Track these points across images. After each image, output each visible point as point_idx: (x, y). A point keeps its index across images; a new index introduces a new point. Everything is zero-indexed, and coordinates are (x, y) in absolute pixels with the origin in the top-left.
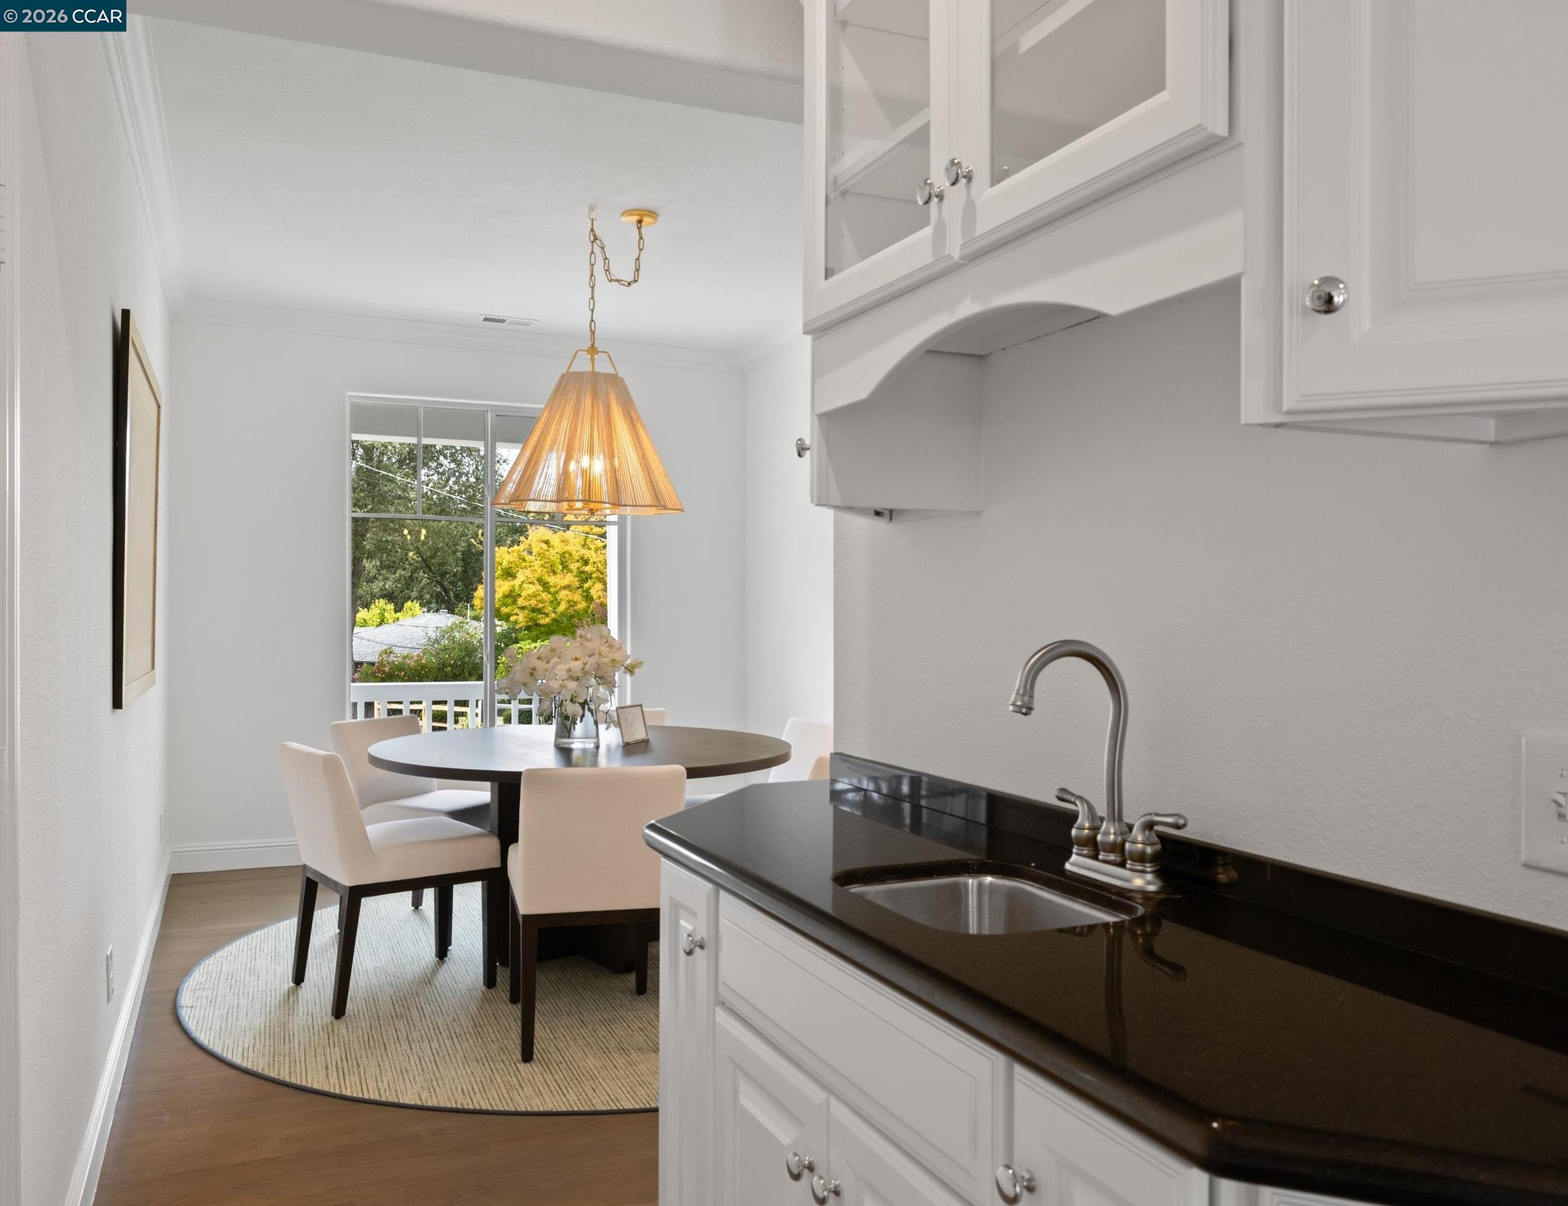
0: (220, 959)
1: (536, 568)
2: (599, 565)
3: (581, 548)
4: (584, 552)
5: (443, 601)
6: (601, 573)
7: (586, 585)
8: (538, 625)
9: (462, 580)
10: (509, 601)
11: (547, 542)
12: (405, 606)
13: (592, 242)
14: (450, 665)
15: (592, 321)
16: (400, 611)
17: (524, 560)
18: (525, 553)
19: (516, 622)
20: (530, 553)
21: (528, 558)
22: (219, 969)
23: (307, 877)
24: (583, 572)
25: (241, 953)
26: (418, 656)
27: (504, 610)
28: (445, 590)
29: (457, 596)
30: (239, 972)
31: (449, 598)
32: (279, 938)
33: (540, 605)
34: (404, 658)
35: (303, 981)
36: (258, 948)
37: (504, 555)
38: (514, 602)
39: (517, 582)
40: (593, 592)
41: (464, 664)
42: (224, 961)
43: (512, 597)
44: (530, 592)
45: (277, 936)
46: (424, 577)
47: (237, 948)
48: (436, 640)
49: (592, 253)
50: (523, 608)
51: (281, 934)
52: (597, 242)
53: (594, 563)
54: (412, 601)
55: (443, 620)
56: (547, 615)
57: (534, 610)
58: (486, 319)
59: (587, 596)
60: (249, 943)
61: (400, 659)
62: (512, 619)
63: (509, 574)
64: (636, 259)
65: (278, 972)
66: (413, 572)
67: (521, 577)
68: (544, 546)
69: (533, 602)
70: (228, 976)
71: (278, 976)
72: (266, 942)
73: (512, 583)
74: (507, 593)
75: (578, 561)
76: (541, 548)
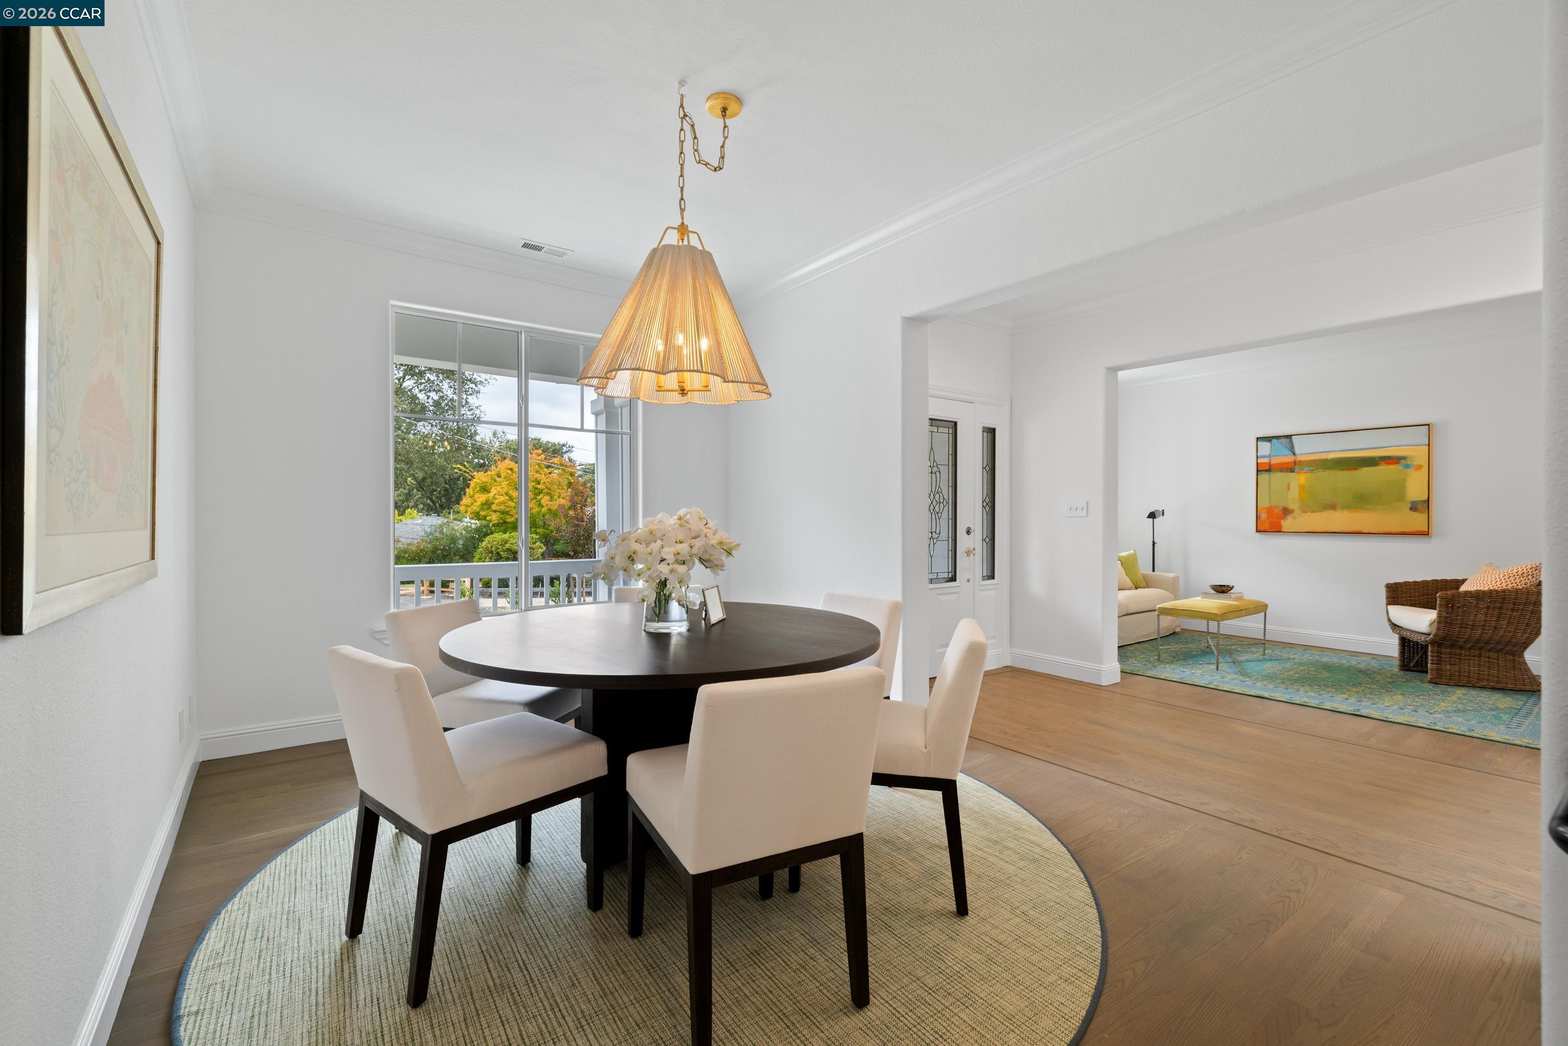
0: (248, 900)
1: (504, 486)
2: (548, 484)
3: (535, 473)
4: (537, 475)
5: (432, 509)
6: (550, 490)
7: (539, 498)
8: (505, 522)
9: (444, 496)
10: (486, 507)
11: (511, 469)
12: (406, 511)
13: (682, 118)
14: (440, 549)
15: (682, 199)
16: (402, 515)
17: (495, 481)
18: (496, 477)
19: (491, 521)
20: (499, 476)
21: (498, 479)
22: (245, 920)
23: (366, 807)
24: (537, 488)
25: (276, 883)
26: (418, 543)
27: (482, 513)
28: (433, 502)
29: (441, 506)
30: (272, 920)
31: (436, 507)
32: (325, 851)
33: (508, 509)
34: (408, 545)
35: (360, 932)
36: (299, 872)
37: (480, 477)
38: (489, 508)
39: (491, 495)
40: (543, 502)
41: (450, 548)
42: (254, 902)
43: (487, 505)
44: (500, 500)
45: (323, 846)
46: (417, 495)
47: (272, 874)
48: (430, 533)
49: (682, 129)
50: (495, 511)
51: (327, 843)
52: (687, 118)
53: (544, 483)
54: (411, 509)
55: (434, 520)
56: (512, 516)
57: (503, 513)
58: (526, 246)
59: (540, 504)
60: (288, 863)
61: (405, 546)
62: (488, 518)
63: (485, 489)
64: (722, 147)
65: (326, 913)
66: (410, 491)
67: (493, 492)
68: (509, 472)
69: (502, 507)
70: (257, 931)
71: (326, 919)
72: (310, 859)
73: (487, 496)
74: (484, 502)
75: (533, 481)
76: (507, 473)
